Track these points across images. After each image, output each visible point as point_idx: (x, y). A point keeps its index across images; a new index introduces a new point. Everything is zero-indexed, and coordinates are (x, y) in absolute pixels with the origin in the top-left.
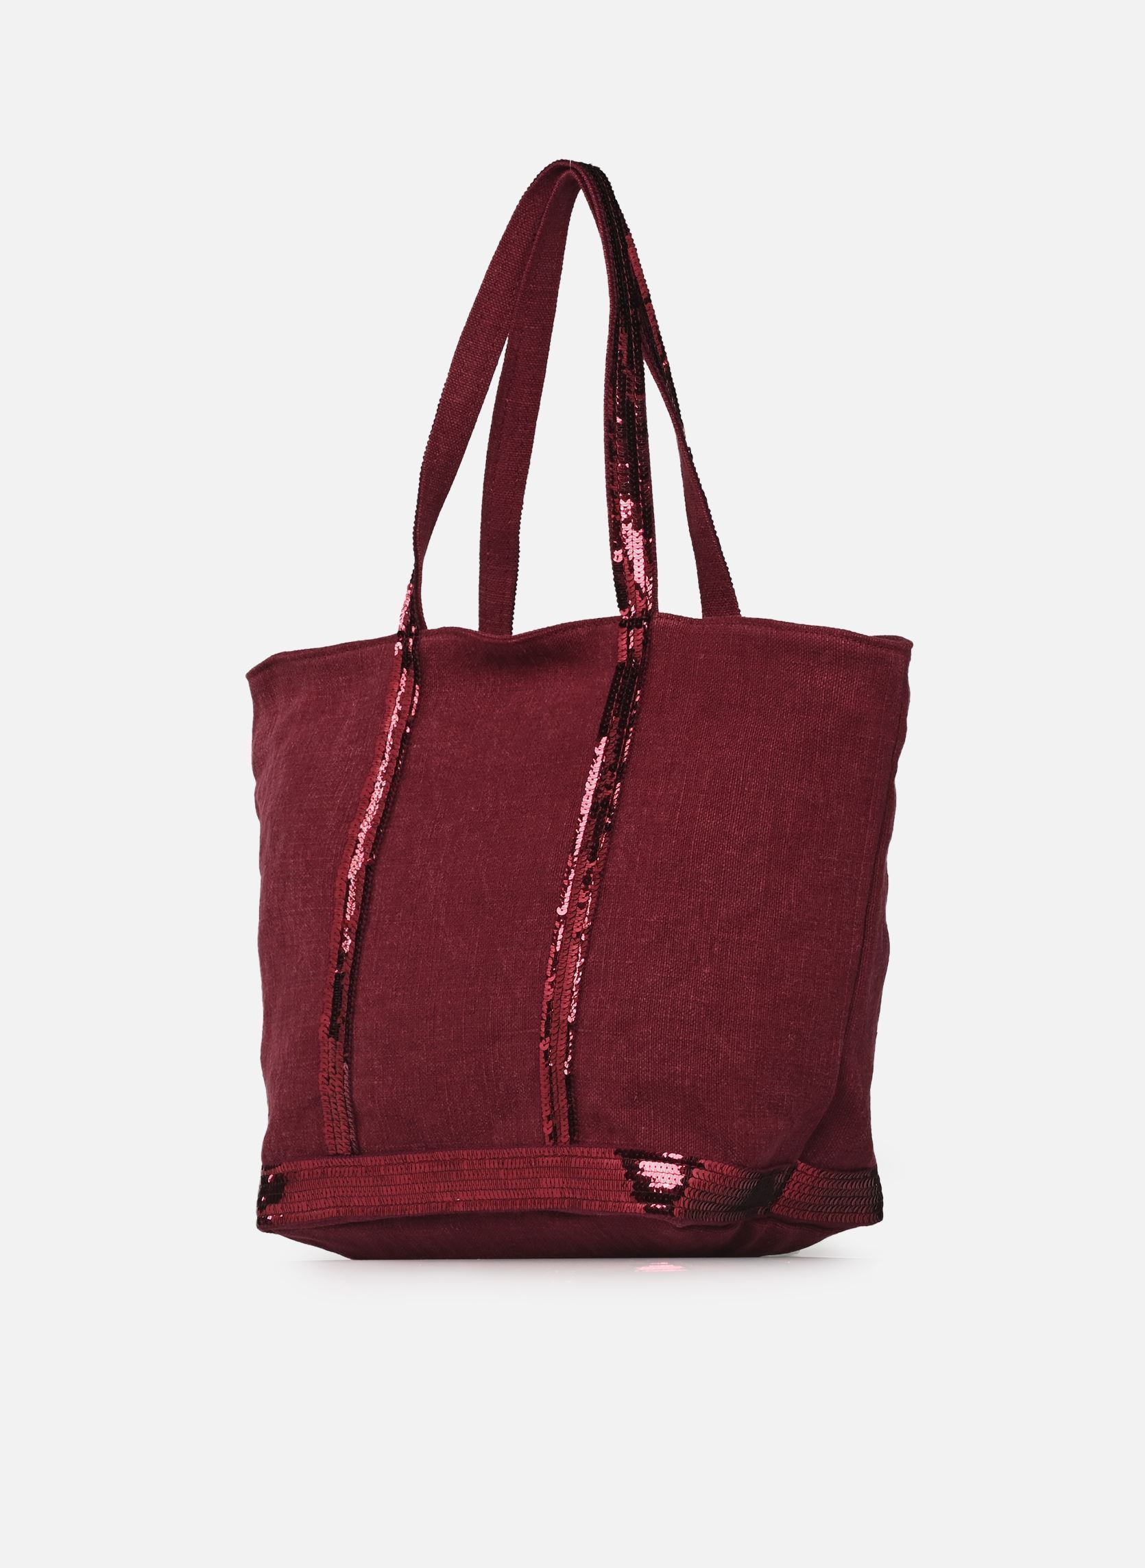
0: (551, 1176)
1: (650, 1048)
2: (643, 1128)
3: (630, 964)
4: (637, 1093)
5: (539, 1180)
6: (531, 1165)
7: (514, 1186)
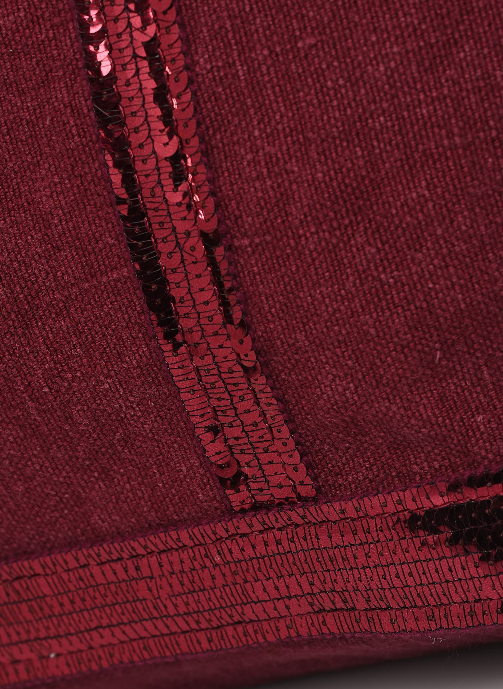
0: (272, 575)
1: (439, 232)
2: (480, 418)
3: (311, 47)
4: (437, 346)
5: (244, 589)
6: (212, 560)
7: (182, 609)
